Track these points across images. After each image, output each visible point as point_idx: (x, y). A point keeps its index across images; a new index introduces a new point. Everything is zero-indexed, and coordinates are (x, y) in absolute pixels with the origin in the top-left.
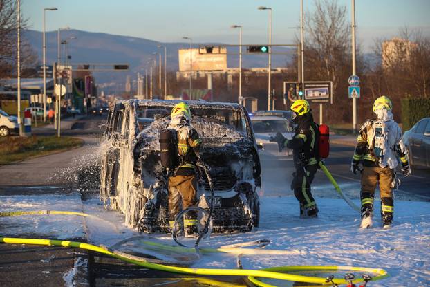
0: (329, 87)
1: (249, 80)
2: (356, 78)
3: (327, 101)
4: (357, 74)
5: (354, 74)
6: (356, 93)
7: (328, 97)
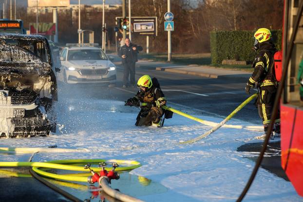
0: (155, 22)
1: (90, 15)
2: (170, 15)
3: (153, 33)
4: (171, 11)
5: (169, 11)
6: (171, 27)
7: (153, 30)
